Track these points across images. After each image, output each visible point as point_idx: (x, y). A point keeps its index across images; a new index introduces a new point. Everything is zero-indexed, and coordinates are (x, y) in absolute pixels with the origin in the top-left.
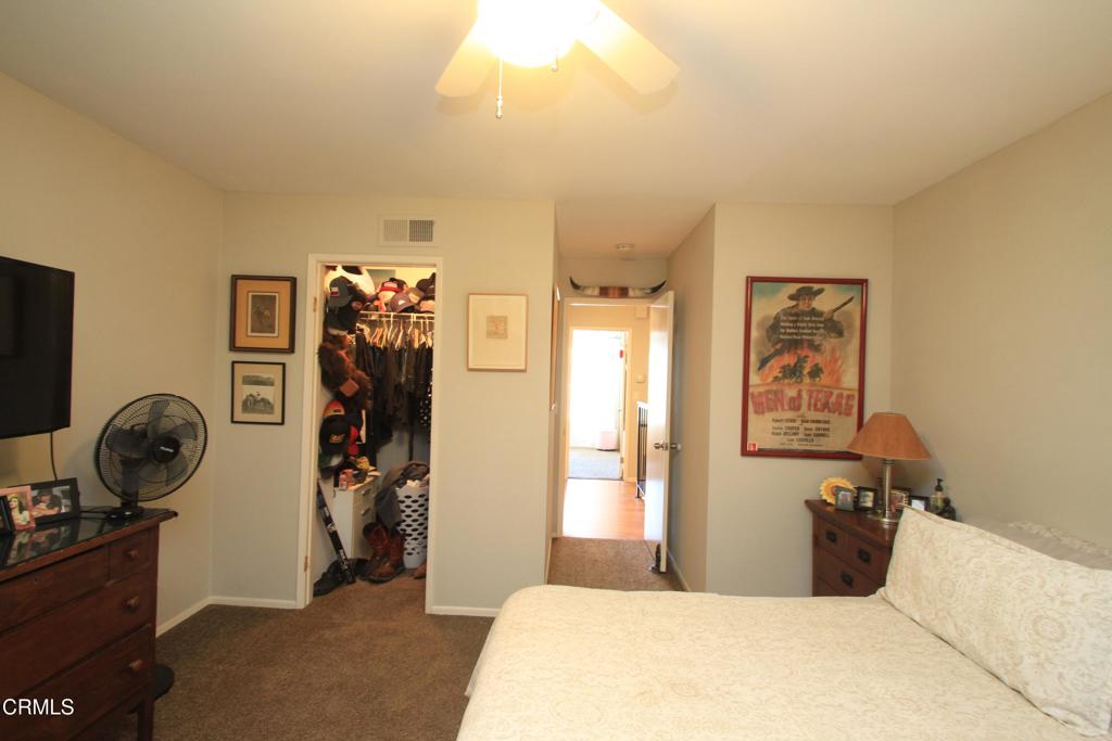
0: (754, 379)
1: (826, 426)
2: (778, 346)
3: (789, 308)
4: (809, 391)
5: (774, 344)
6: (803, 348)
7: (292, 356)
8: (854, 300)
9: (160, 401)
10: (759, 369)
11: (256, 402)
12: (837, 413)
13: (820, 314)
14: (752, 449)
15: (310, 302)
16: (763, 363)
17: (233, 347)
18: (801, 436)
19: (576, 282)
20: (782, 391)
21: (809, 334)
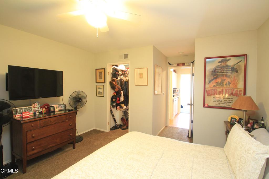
0: (207, 86)
1: (232, 100)
2: (215, 77)
3: (218, 65)
4: (225, 89)
5: (214, 76)
6: (223, 77)
7: (105, 84)
8: (242, 61)
9: (78, 92)
10: (209, 83)
11: (100, 92)
12: (236, 96)
13: (230, 66)
14: (207, 106)
15: (107, 73)
16: (210, 82)
17: (96, 82)
18: (223, 103)
19: (170, 63)
20: (216, 90)
21: (226, 73)
